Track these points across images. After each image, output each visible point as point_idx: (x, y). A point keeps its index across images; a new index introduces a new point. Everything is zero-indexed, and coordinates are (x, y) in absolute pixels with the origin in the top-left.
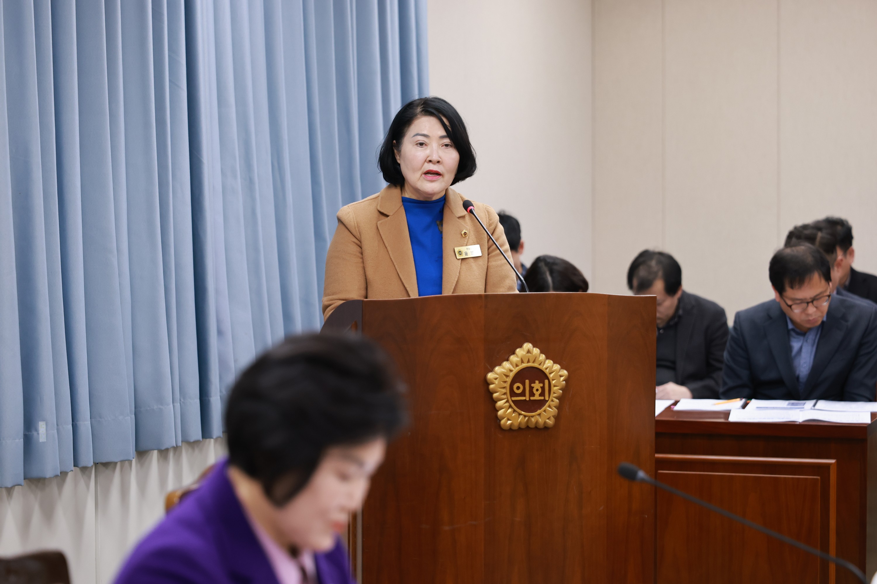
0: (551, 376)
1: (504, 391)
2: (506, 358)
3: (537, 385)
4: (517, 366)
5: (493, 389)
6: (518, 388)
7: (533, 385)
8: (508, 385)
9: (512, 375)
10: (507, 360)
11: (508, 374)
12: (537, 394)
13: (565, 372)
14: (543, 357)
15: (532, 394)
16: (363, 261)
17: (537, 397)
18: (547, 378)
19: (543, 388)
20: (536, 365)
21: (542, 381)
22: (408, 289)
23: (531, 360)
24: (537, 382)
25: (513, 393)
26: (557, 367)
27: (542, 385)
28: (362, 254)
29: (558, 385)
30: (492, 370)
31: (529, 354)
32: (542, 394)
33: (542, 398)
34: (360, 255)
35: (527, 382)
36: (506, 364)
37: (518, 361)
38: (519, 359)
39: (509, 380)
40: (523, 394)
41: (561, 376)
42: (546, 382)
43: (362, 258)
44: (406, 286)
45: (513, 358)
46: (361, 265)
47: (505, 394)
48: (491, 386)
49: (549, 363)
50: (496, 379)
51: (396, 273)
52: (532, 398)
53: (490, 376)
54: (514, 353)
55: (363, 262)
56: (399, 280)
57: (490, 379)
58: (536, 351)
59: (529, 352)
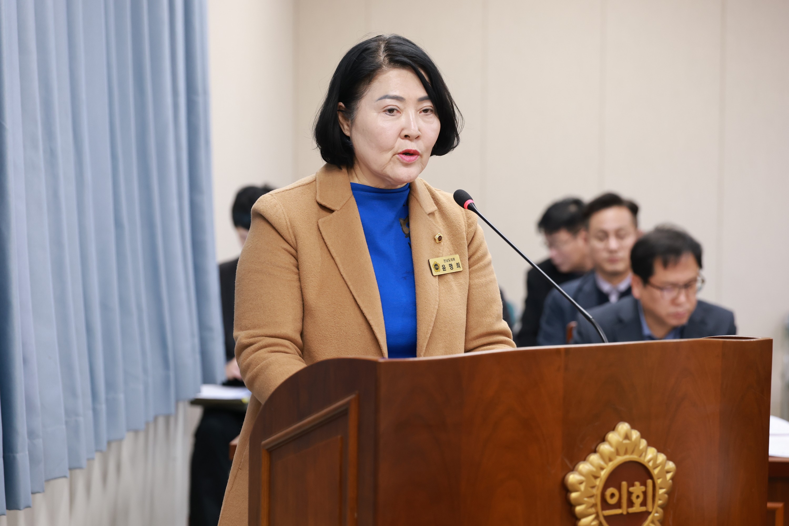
0: (656, 472)
1: (592, 501)
2: (593, 448)
3: (637, 489)
4: (610, 460)
5: (576, 499)
6: (613, 495)
7: (631, 489)
8: (597, 492)
9: (604, 474)
10: (595, 451)
11: (597, 475)
12: (637, 502)
13: (671, 465)
14: (644, 443)
15: (631, 504)
16: (300, 278)
17: (637, 508)
18: (650, 476)
19: (645, 493)
20: (634, 457)
21: (644, 484)
22: (372, 322)
23: (630, 450)
24: (637, 483)
25: (605, 505)
26: (661, 457)
27: (643, 488)
28: (298, 268)
29: (663, 486)
30: (572, 469)
31: (627, 441)
32: (644, 504)
33: (643, 509)
34: (296, 270)
35: (624, 484)
36: (594, 458)
37: (611, 453)
38: (612, 450)
39: (599, 483)
40: (618, 505)
41: (668, 472)
42: (649, 482)
43: (299, 274)
44: (369, 317)
45: (605, 448)
46: (297, 284)
47: (594, 505)
48: (574, 495)
49: (651, 452)
50: (581, 483)
51: (351, 297)
52: (631, 510)
53: (573, 478)
54: (603, 440)
55: (300, 280)
56: (356, 309)
57: (573, 485)
58: (635, 434)
59: (627, 437)
